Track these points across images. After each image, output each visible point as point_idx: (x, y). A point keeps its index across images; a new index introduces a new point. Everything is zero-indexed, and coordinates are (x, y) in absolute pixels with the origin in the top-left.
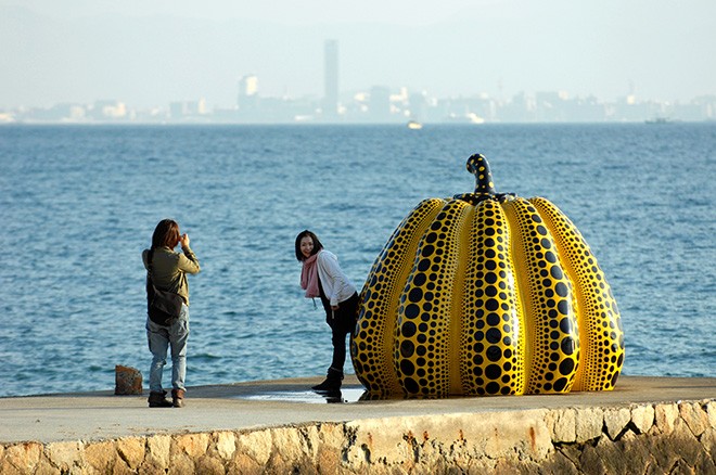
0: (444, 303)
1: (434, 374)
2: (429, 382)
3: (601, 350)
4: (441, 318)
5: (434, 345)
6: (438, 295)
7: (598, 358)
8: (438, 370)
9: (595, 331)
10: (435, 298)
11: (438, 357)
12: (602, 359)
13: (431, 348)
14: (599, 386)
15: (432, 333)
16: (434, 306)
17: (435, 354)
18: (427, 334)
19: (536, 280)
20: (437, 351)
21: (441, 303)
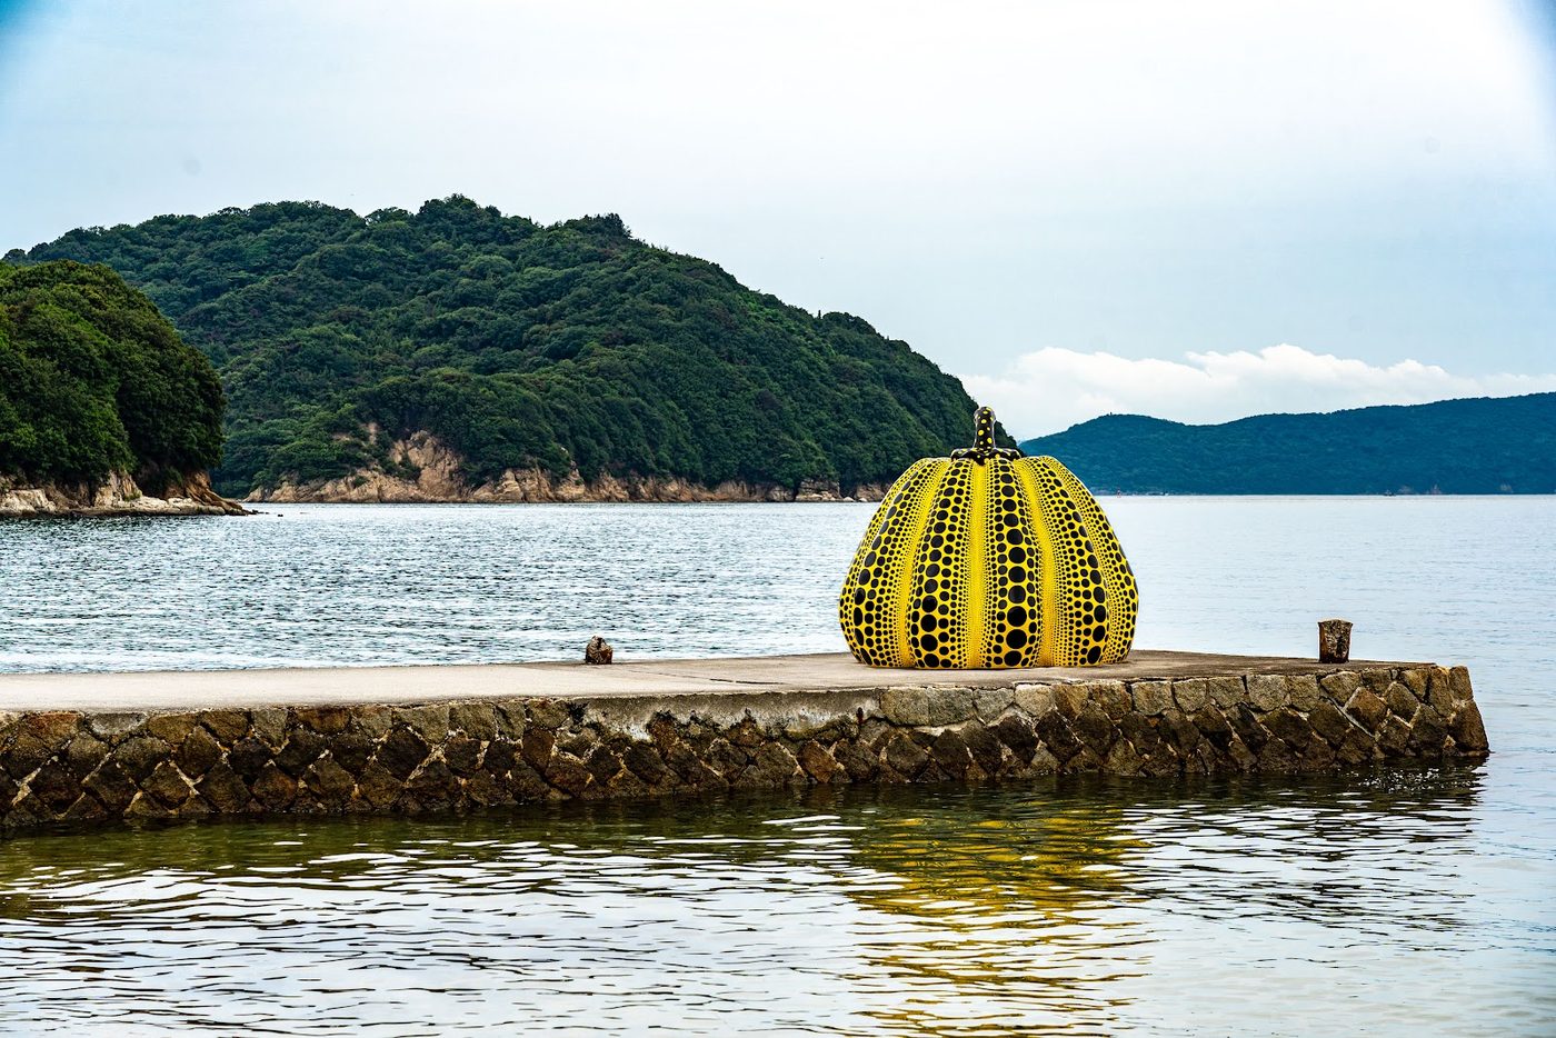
0: (895, 569)
1: (883, 644)
2: (878, 653)
3: (1072, 622)
4: (891, 584)
5: (881, 613)
6: (890, 560)
7: (1068, 631)
8: (886, 640)
9: (1065, 601)
10: (886, 563)
11: (885, 626)
12: (1074, 631)
13: (878, 617)
14: (1073, 662)
15: (880, 600)
16: (884, 571)
17: (883, 623)
18: (875, 601)
19: (991, 544)
20: (885, 619)
21: (892, 568)
